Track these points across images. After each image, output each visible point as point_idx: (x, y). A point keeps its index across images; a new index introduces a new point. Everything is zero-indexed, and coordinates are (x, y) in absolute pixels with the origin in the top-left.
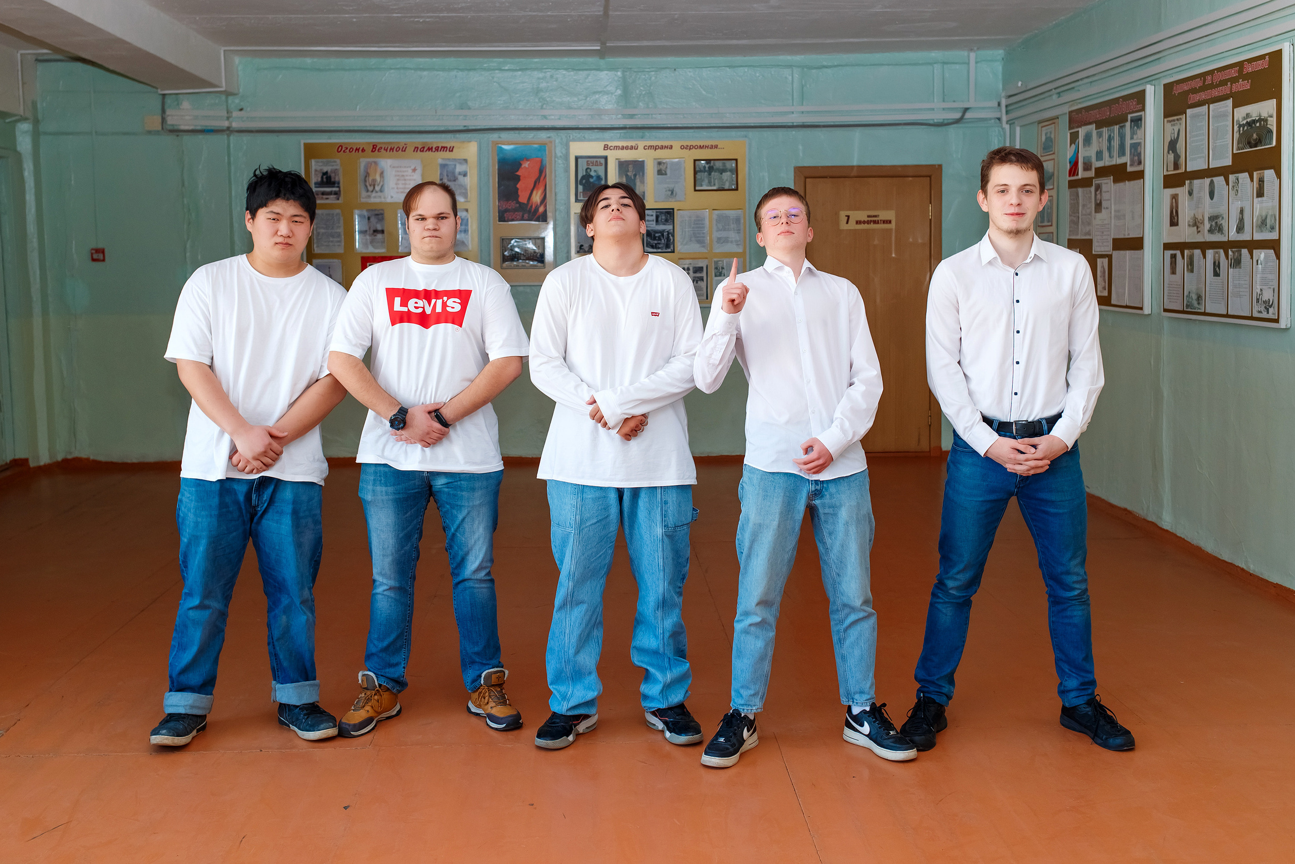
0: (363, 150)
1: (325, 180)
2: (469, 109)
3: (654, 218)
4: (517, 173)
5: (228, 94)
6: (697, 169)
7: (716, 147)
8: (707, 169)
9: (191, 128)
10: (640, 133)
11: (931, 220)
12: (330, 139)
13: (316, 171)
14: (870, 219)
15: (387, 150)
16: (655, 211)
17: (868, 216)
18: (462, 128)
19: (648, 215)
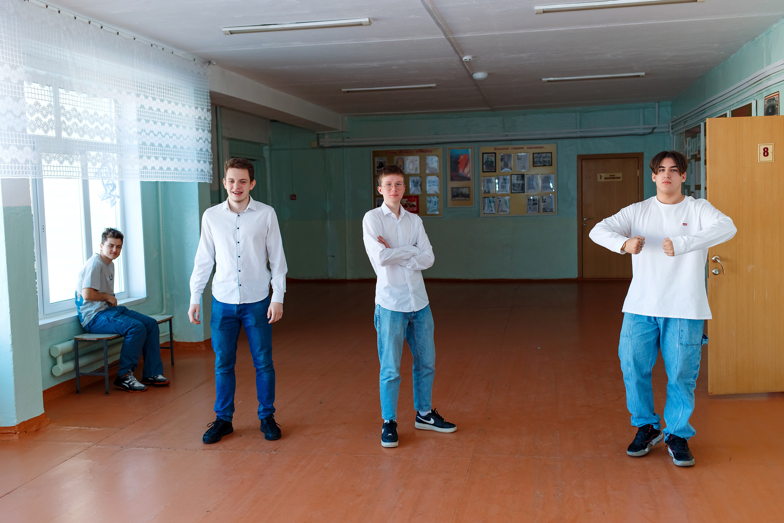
0: (396, 153)
1: (381, 165)
2: (439, 135)
3: (516, 178)
4: (459, 161)
5: (342, 132)
6: (534, 157)
7: (542, 147)
8: (539, 157)
9: (329, 146)
10: (510, 142)
11: (638, 177)
12: (383, 149)
13: (377, 162)
14: (611, 177)
15: (405, 152)
16: (516, 175)
17: (610, 176)
18: (435, 143)
19: (513, 177)
